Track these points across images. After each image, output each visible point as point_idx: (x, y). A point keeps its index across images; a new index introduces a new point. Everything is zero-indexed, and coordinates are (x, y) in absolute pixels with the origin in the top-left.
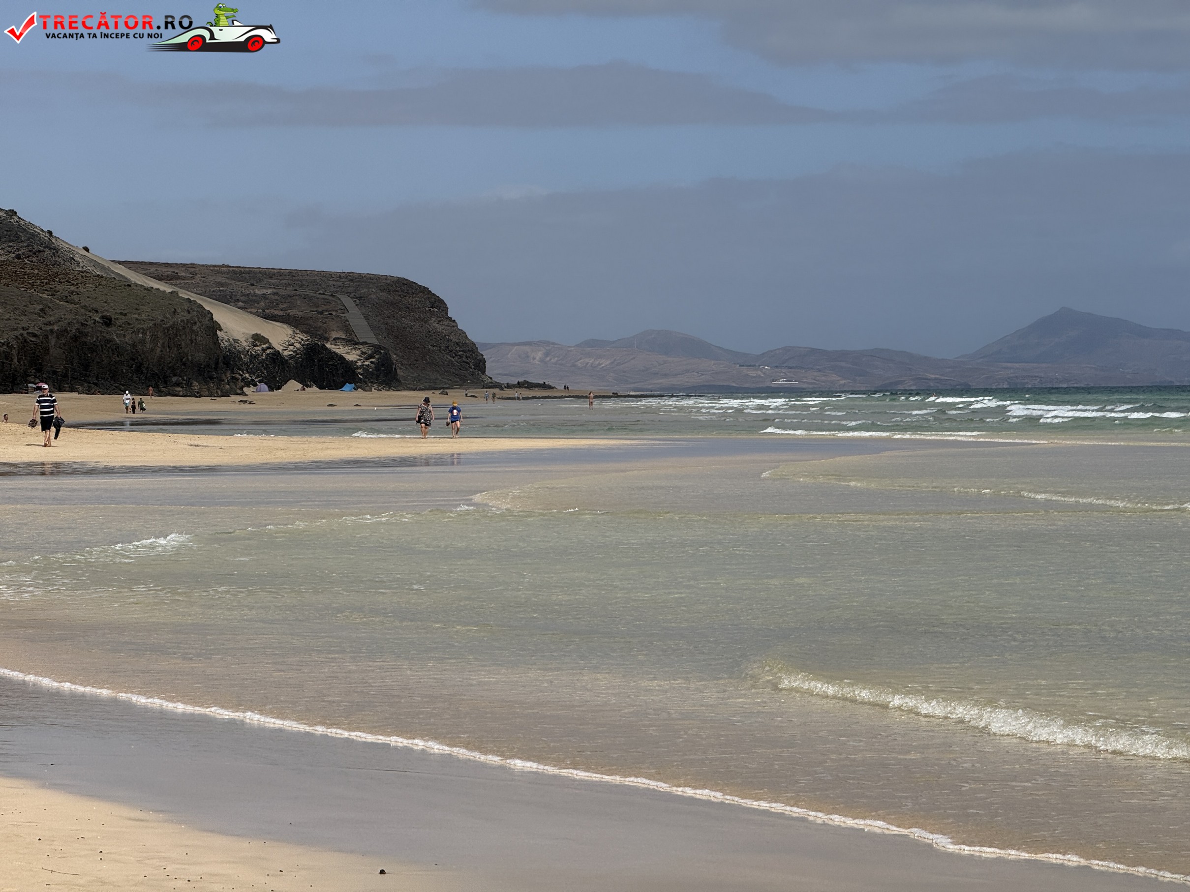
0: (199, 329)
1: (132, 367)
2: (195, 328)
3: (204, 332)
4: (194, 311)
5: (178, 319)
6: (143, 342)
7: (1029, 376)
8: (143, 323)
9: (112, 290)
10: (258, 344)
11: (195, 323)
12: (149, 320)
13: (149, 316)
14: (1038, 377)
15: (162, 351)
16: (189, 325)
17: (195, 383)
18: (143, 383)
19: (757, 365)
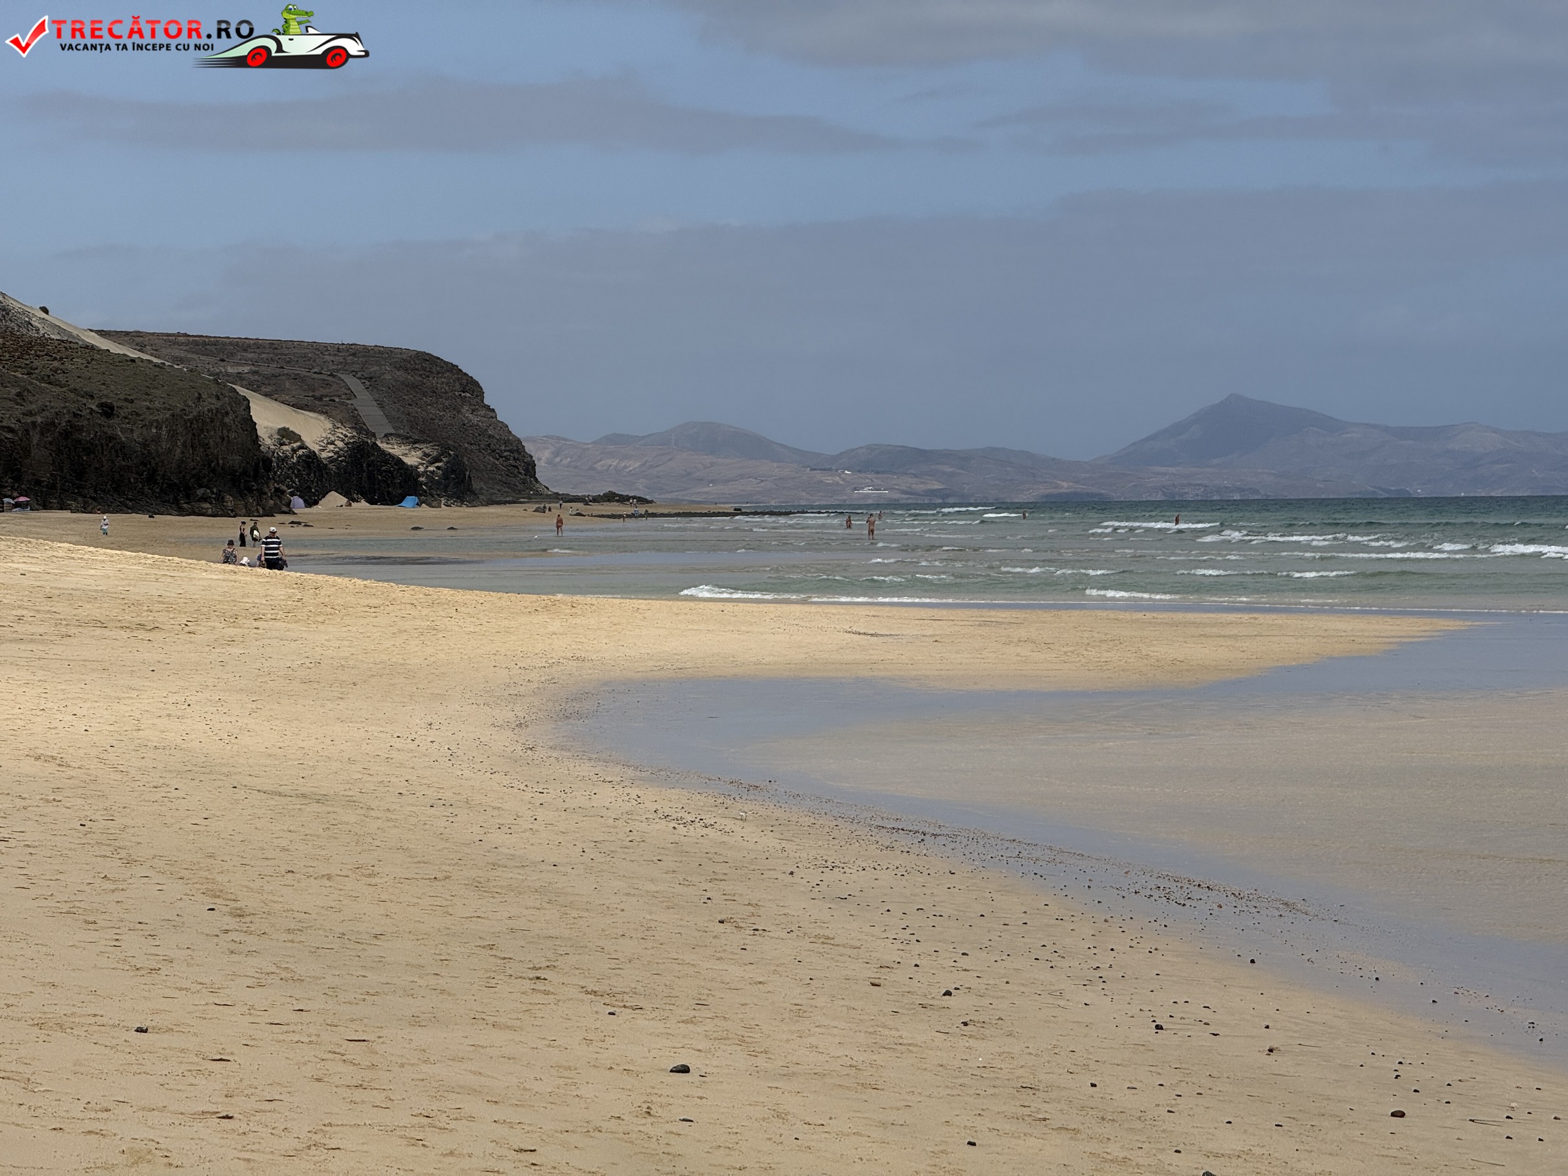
0: (232, 422)
1: (142, 475)
2: (227, 420)
3: (239, 426)
4: (225, 397)
5: (204, 407)
6: (157, 439)
7: (1190, 485)
8: (156, 413)
9: (111, 366)
10: (287, 441)
11: (227, 413)
12: (165, 409)
13: (164, 403)
14: (1201, 485)
15: (183, 453)
16: (219, 416)
17: (228, 498)
18: (156, 497)
19: (834, 468)
